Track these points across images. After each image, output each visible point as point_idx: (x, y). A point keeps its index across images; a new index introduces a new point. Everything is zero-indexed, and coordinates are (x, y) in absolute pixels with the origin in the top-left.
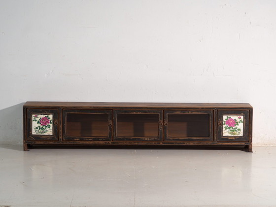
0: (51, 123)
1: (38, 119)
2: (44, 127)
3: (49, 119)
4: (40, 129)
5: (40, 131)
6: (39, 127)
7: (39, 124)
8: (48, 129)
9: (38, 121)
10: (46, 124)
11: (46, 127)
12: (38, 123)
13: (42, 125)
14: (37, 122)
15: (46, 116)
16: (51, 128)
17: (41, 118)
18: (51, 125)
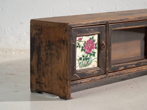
0: (96, 48)
1: (82, 44)
2: (88, 57)
3: (94, 41)
4: (84, 60)
5: (84, 62)
6: (83, 56)
7: (83, 52)
8: (93, 58)
9: (83, 47)
10: (90, 50)
11: (91, 55)
12: (82, 50)
13: (86, 52)
14: (81, 48)
15: (91, 37)
16: (96, 55)
17: (85, 42)
18: (96, 51)
